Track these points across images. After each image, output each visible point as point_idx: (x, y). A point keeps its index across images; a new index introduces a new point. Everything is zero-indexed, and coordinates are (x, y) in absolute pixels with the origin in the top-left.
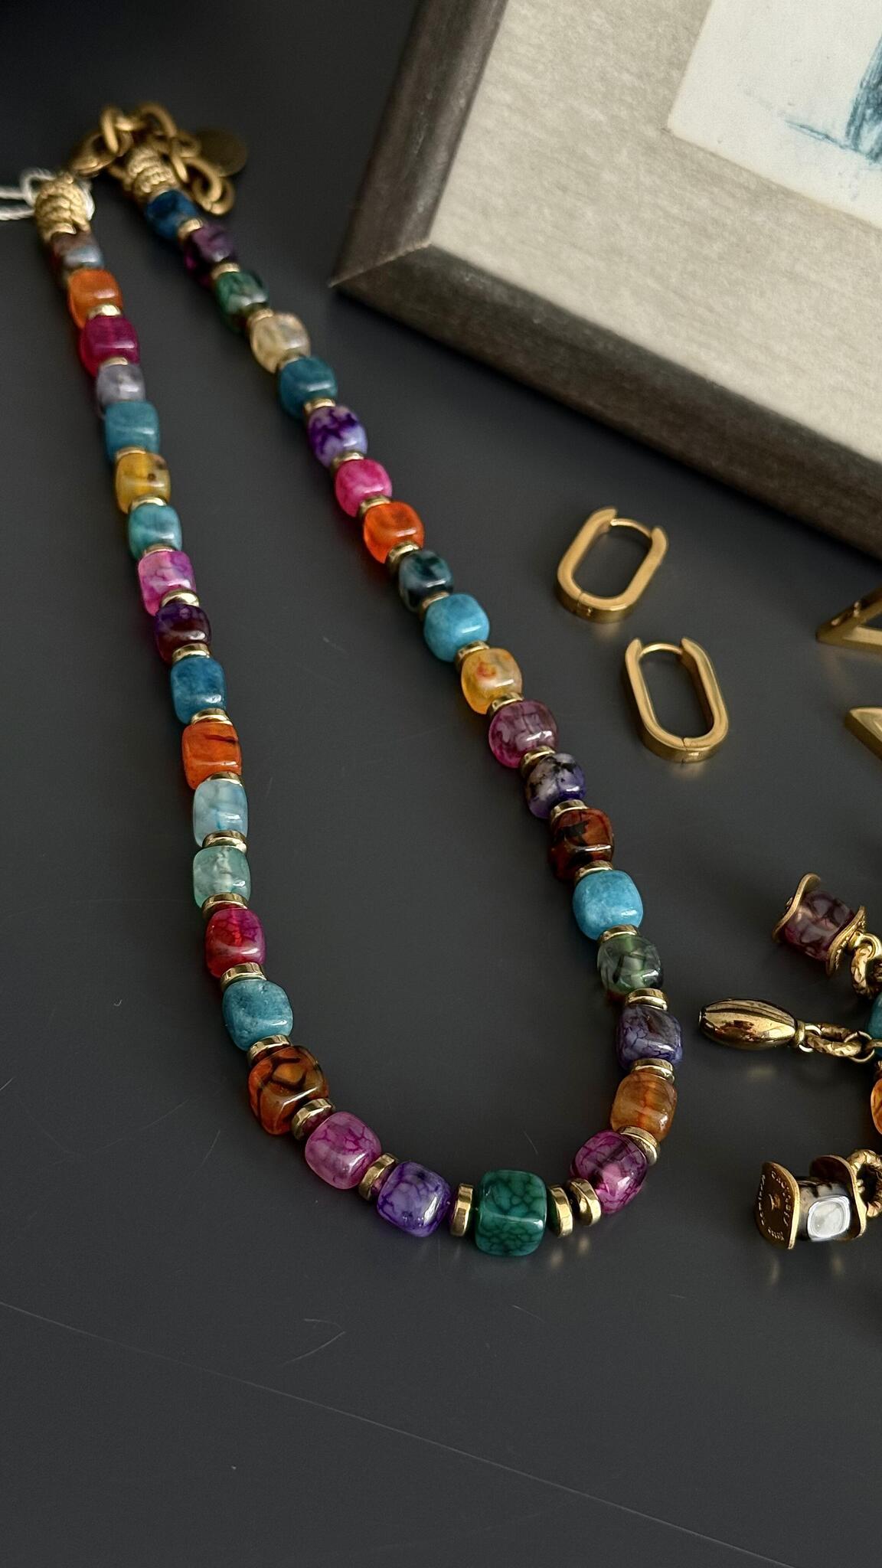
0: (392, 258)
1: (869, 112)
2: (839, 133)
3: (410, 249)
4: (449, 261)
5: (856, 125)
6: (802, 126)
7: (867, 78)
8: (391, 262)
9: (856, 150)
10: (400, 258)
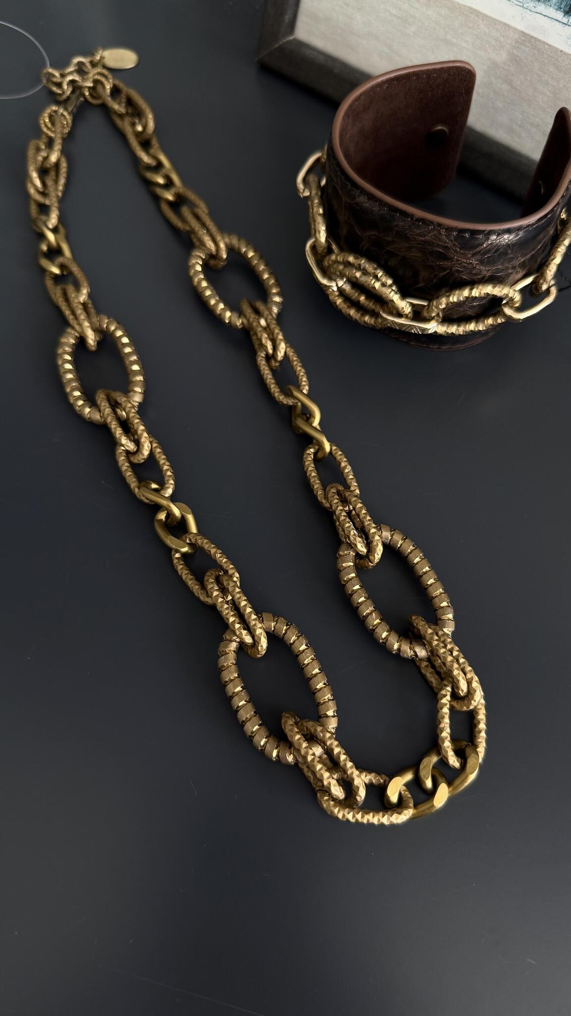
0: (277, 46)
3: (284, 41)
4: (301, 44)
8: (276, 48)
10: (281, 45)
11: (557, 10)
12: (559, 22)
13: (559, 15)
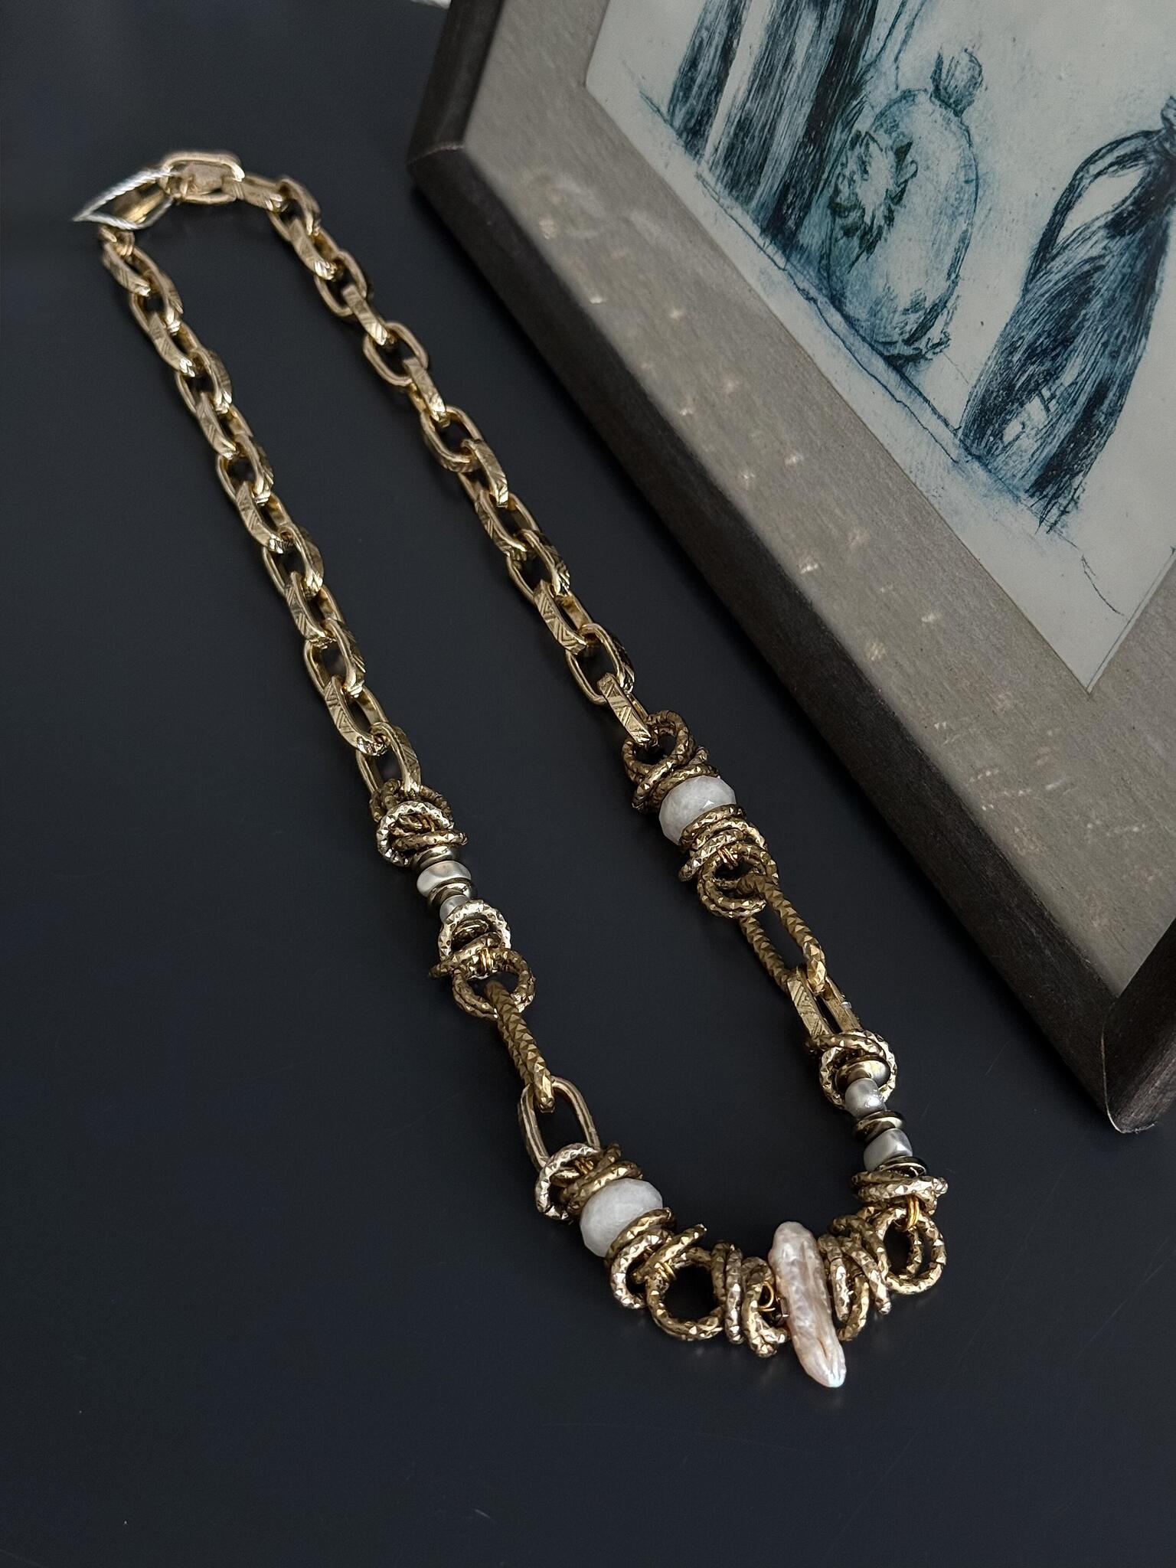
0: (429, 153)
1: (681, 94)
2: (664, 110)
3: (442, 148)
5: (674, 101)
6: (647, 98)
7: (683, 66)
9: (672, 125)
11: (754, 221)
12: (755, 242)
13: (755, 231)
